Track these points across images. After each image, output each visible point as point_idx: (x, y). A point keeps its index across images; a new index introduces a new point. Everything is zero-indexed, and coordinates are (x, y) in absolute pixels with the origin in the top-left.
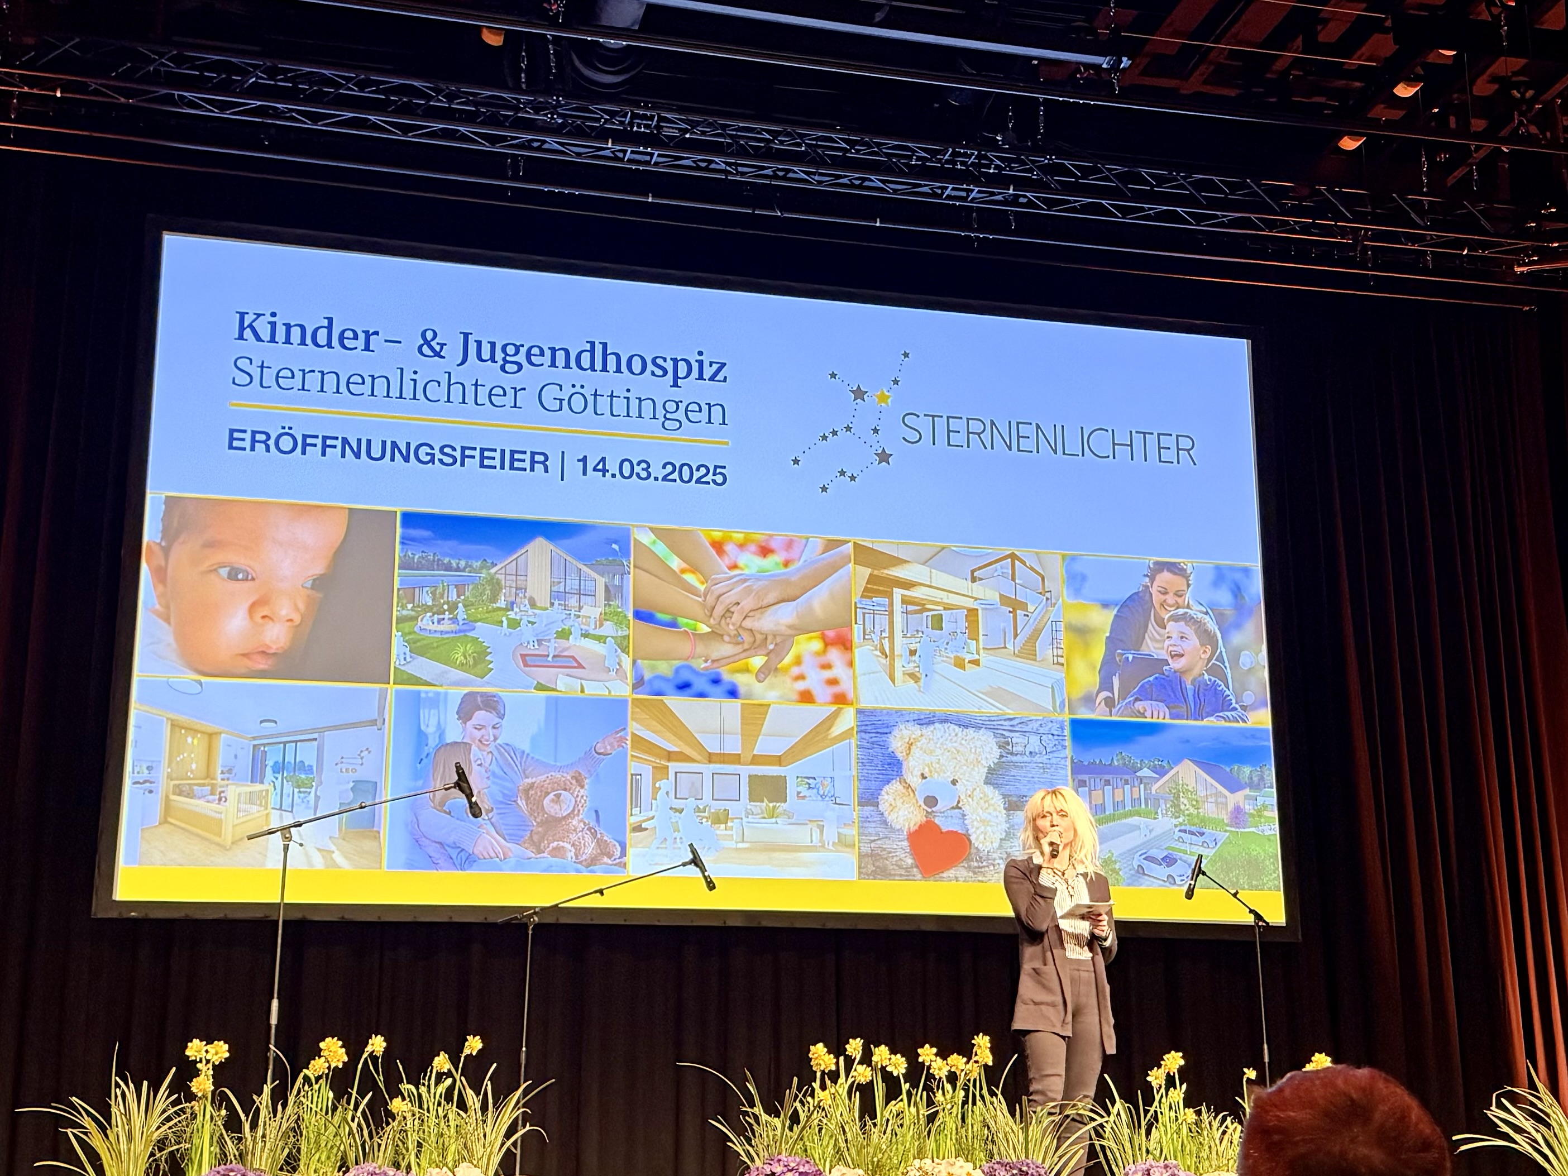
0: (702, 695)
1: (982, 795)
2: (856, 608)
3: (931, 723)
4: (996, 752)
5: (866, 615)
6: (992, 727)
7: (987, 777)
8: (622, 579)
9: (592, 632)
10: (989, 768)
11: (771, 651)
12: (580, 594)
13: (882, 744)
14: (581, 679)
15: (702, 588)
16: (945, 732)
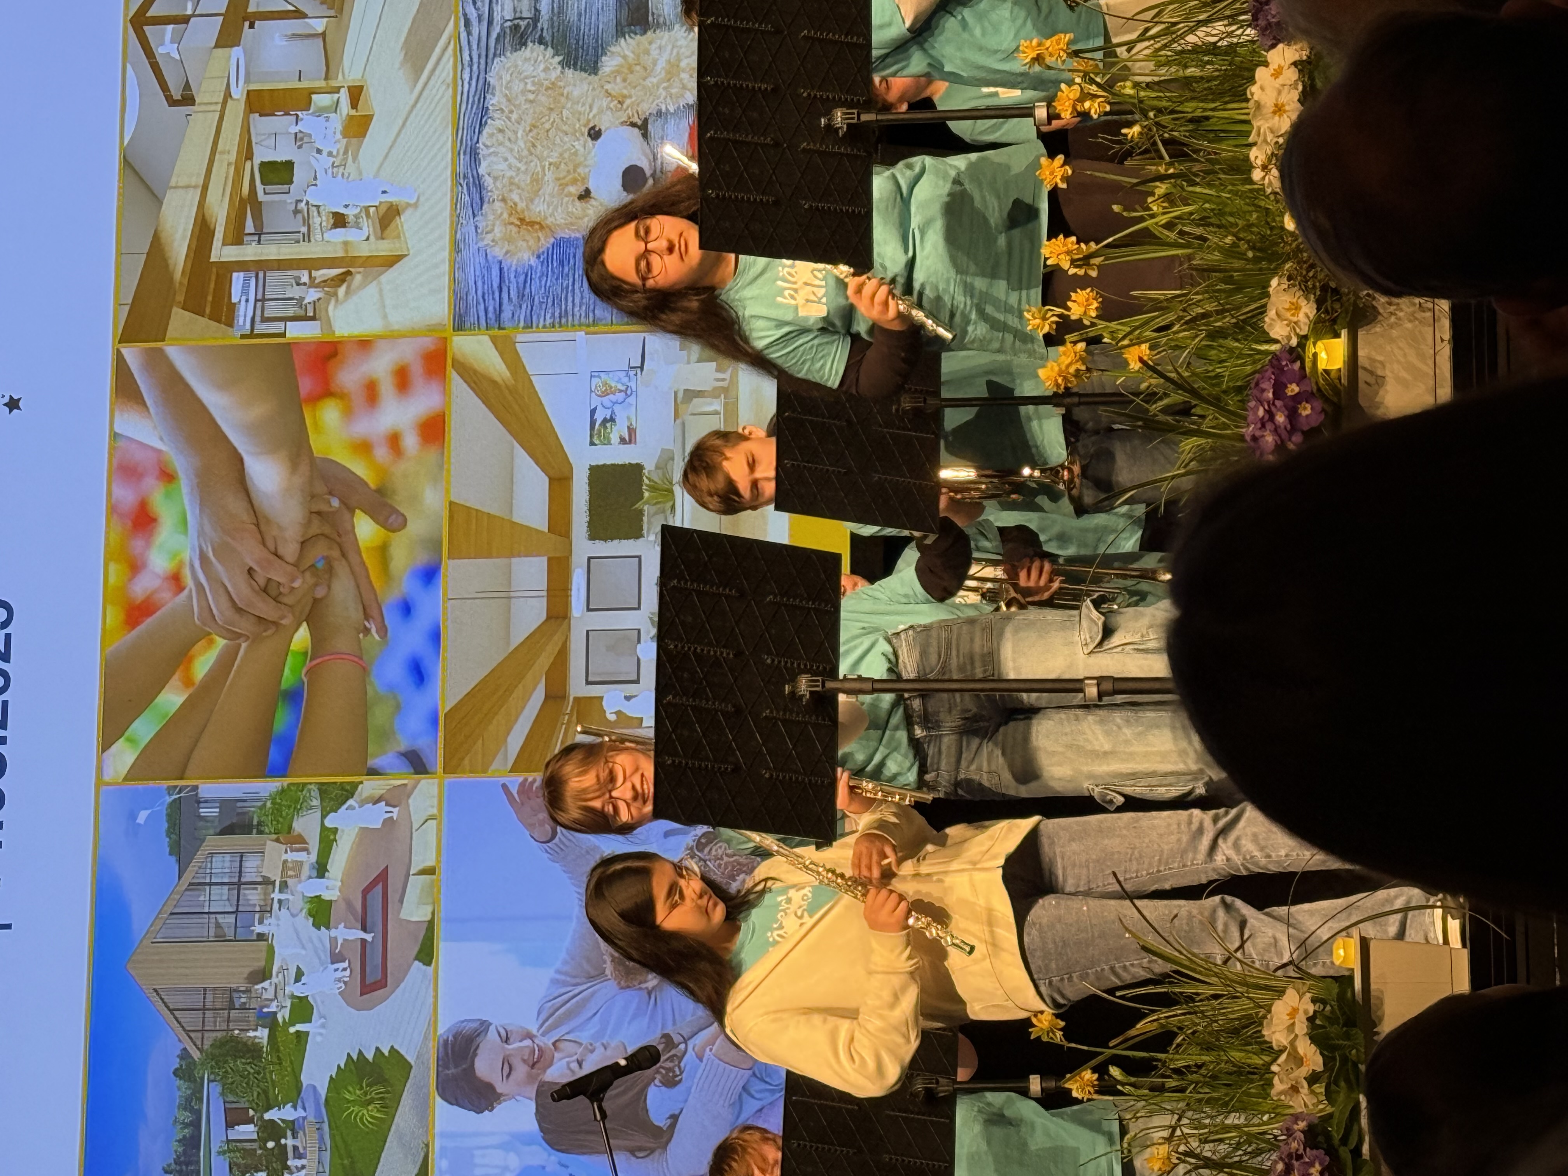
0: (435, 637)
1: (619, 79)
2: (252, 335)
3: (478, 185)
4: (532, 51)
5: (267, 314)
6: (483, 61)
7: (583, 69)
8: (206, 802)
9: (313, 857)
10: (565, 64)
11: (342, 501)
12: (239, 884)
13: (522, 278)
14: (408, 875)
15: (221, 643)
16: (495, 154)
